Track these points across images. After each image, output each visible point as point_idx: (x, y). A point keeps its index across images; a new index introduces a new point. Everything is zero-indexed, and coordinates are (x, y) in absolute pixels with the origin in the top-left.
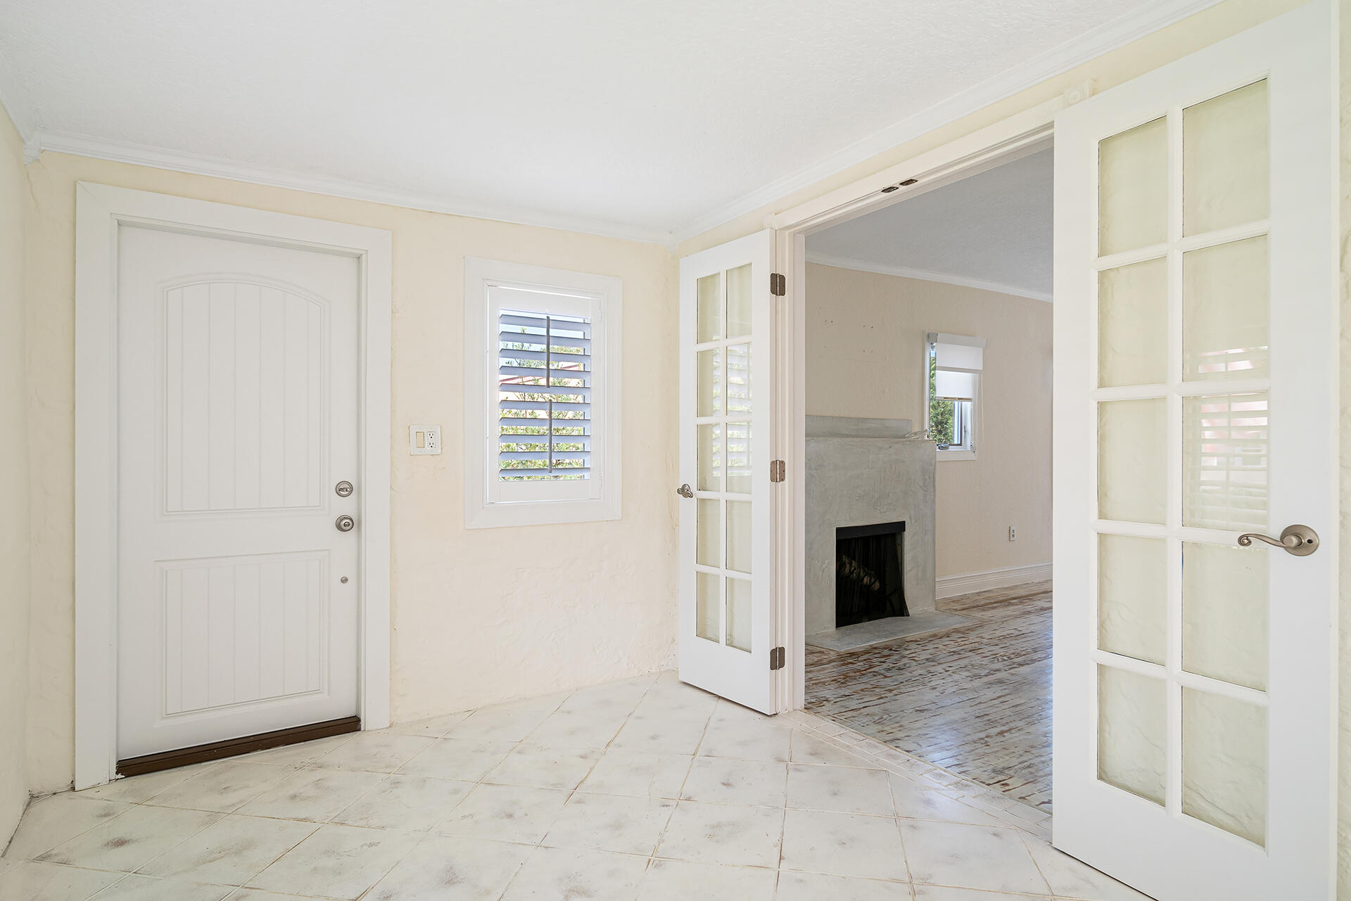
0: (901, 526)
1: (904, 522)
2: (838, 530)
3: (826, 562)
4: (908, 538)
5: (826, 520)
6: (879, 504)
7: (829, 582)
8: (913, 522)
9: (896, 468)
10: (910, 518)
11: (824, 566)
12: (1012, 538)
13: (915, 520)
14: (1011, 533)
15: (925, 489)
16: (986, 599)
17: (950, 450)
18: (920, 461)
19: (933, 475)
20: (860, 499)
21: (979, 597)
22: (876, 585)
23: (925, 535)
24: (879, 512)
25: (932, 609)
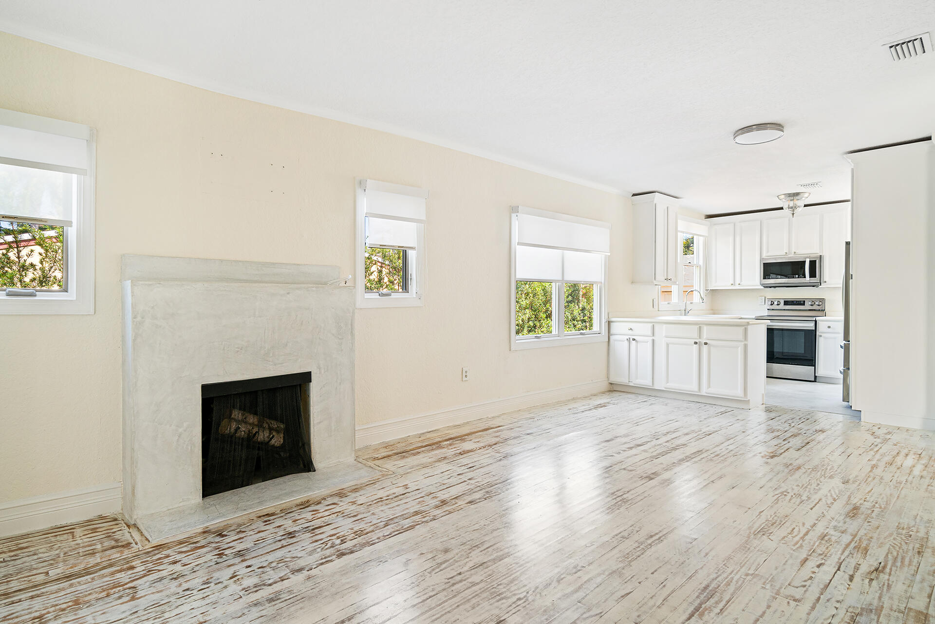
0: (306, 377)
1: (311, 372)
2: (204, 387)
3: (185, 425)
4: (315, 388)
5: (184, 377)
6: (271, 355)
7: (190, 448)
8: (323, 371)
9: (297, 316)
10: (319, 368)
11: (181, 430)
12: (464, 379)
13: (326, 370)
14: (464, 374)
15: (340, 337)
16: (423, 441)
17: (392, 297)
18: (333, 308)
19: (351, 323)
20: (241, 351)
21: (418, 440)
22: (277, 440)
23: (340, 384)
24: (272, 363)
25: (351, 460)
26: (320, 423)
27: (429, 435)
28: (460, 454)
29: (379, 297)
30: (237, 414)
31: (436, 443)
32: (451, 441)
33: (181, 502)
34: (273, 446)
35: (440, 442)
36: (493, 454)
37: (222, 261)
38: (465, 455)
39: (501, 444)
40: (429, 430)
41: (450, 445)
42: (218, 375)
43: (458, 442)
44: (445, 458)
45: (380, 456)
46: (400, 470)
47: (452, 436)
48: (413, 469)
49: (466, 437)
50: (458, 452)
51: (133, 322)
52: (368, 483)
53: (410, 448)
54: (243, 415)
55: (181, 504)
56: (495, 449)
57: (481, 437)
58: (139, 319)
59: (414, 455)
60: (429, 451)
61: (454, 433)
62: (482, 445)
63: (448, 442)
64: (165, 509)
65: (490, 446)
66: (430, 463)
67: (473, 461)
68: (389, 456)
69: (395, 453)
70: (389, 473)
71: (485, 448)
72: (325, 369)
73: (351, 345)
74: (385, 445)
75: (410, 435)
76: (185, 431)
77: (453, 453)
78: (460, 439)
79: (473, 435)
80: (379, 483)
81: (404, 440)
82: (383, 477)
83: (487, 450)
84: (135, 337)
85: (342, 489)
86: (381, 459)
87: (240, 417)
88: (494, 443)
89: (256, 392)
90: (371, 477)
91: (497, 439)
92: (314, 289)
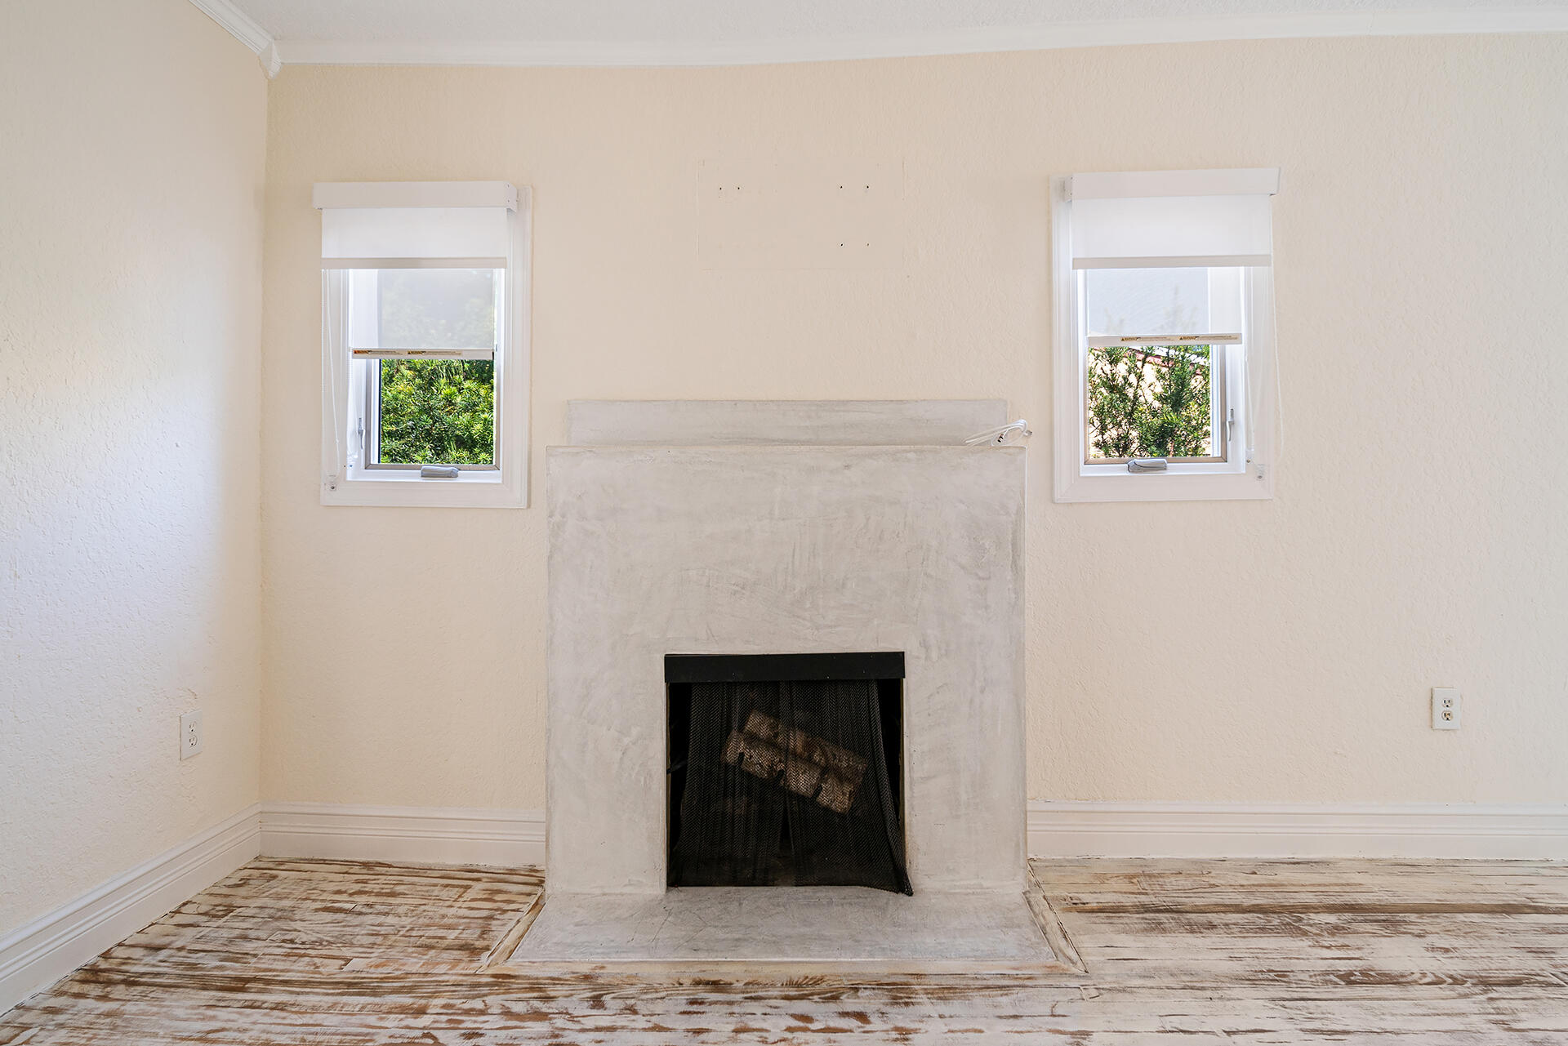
0: (892, 665)
1: (902, 653)
2: (670, 661)
3: (635, 731)
5: (632, 635)
6: (808, 605)
7: (642, 779)
8: (934, 655)
9: (868, 519)
10: (925, 645)
11: (626, 740)
12: (1440, 722)
13: (943, 652)
14: (1439, 709)
15: (981, 574)
16: (1250, 890)
17: (1168, 473)
18: (961, 502)
19: (1014, 538)
20: (744, 591)
21: (1242, 879)
22: (836, 798)
23: (982, 692)
24: (809, 624)
25: (1012, 888)
26: (928, 778)
27: (1284, 875)
28: (1348, 979)
29: (1128, 474)
30: (756, 723)
31: (1291, 909)
32: (1348, 916)
33: (625, 886)
34: (827, 809)
35: (1307, 908)
36: (1478, 1022)
37: (736, 403)
38: (1360, 991)
39: (1538, 991)
40: (1300, 856)
41: (1335, 930)
42: (696, 640)
43: (1368, 927)
44: (1281, 976)
45: (1092, 900)
46: (1111, 969)
47: (1361, 899)
48: (1149, 983)
49: (1413, 917)
50: (1343, 967)
51: (549, 522)
52: (990, 983)
53: (1199, 902)
54: (773, 727)
55: (628, 890)
56: (1502, 1004)
57: (1469, 932)
58: (557, 518)
59: (1193, 928)
60: (1246, 930)
61: (1377, 889)
62: (1455, 967)
63: (1332, 919)
64: (598, 891)
65: (1486, 983)
66: (1217, 978)
67: (1376, 1025)
68: (1118, 910)
69: (1143, 906)
70: (1074, 970)
71: (1460, 989)
72: (939, 648)
73: (1013, 596)
74: (1131, 871)
75: (1229, 856)
76: (634, 744)
77: (1323, 966)
78: (1382, 917)
79: (1444, 920)
80: (1022, 993)
81: (1202, 867)
82: (1047, 976)
83: (1466, 996)
84: (551, 552)
85: (918, 975)
86: (1092, 911)
87: (764, 731)
88: (1511, 974)
89: (776, 684)
90: (1014, 964)
91: (1532, 964)
92: (910, 455)
